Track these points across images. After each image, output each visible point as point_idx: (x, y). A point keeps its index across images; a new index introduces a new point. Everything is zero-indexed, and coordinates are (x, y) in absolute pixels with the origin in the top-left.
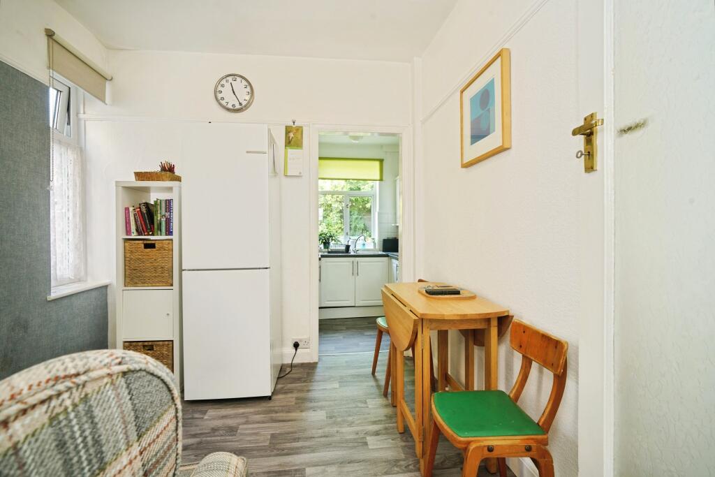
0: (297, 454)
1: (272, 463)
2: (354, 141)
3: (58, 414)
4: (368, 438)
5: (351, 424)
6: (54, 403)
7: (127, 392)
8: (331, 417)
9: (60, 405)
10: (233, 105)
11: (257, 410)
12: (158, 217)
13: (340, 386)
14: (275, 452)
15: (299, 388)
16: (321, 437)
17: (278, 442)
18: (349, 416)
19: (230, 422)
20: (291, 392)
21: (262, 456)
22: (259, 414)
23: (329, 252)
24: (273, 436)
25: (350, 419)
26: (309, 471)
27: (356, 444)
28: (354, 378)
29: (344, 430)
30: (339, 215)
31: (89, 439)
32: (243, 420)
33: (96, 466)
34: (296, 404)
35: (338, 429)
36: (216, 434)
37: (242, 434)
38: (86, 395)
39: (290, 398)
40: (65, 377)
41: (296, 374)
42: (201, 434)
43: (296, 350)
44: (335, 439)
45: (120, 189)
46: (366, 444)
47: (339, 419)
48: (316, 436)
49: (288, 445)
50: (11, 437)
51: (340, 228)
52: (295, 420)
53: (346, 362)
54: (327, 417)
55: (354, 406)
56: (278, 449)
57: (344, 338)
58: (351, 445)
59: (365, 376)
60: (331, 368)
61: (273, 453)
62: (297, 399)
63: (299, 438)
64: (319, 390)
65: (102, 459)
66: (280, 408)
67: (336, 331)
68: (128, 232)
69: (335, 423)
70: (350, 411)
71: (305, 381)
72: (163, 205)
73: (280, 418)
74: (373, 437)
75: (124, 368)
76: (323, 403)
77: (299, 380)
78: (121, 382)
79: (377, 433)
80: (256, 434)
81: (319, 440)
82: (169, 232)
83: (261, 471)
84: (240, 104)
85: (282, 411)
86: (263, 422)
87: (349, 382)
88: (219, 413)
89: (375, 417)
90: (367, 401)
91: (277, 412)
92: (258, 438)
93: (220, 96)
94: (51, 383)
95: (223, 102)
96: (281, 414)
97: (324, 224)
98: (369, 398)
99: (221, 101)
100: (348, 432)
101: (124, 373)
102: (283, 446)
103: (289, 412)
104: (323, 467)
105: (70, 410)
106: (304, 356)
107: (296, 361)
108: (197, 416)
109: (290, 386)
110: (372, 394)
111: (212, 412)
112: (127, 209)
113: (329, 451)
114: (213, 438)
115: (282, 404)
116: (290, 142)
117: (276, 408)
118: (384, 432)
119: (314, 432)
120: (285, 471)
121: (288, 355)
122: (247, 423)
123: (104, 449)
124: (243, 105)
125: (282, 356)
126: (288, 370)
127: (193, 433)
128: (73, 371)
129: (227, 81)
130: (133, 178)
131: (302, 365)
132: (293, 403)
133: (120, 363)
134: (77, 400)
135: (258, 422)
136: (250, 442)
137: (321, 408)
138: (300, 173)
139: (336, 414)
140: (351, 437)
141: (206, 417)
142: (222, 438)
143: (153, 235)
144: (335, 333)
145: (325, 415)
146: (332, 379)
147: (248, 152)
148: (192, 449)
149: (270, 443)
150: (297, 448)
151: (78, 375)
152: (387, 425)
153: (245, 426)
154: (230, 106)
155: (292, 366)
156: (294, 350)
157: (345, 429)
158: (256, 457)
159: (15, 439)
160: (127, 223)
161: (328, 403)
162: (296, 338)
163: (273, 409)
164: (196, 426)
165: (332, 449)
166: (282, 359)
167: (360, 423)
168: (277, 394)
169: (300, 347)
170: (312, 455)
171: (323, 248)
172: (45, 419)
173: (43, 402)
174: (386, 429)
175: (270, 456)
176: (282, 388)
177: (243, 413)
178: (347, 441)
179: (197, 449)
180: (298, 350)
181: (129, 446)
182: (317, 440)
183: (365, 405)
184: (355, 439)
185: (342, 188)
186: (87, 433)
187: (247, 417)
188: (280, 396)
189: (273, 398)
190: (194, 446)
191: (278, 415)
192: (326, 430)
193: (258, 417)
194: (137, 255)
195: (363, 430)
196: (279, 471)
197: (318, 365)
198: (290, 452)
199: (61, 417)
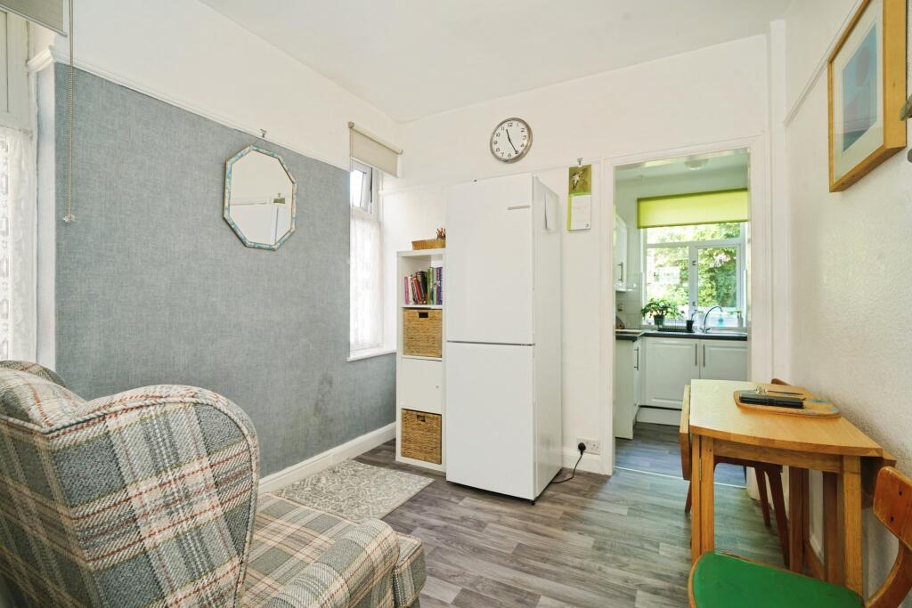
0: (538, 576)
1: (507, 575)
2: (693, 169)
3: (146, 418)
4: (639, 593)
5: (622, 566)
6: (144, 410)
7: (196, 418)
8: (599, 549)
9: (148, 413)
10: (509, 155)
11: (514, 511)
12: (431, 286)
13: (629, 514)
14: (515, 564)
15: (573, 501)
16: (576, 568)
17: (521, 554)
18: (625, 555)
19: (481, 516)
20: (562, 504)
21: (500, 564)
22: (515, 517)
23: (660, 330)
24: (520, 545)
25: (625, 559)
26: (543, 600)
27: (618, 594)
28: (655, 509)
29: (609, 570)
30: (708, 275)
31: (167, 441)
32: (495, 519)
33: (173, 462)
34: (561, 518)
35: (603, 566)
36: (464, 523)
37: (488, 533)
38: (166, 412)
39: (557, 511)
40: (153, 397)
41: (576, 483)
42: (450, 519)
43: (582, 453)
44: (593, 576)
45: (400, 258)
46: (633, 599)
47: (608, 555)
48: (570, 563)
49: (532, 562)
50: (118, 423)
51: (710, 295)
52: (552, 537)
53: (652, 485)
54: (594, 547)
55: (638, 545)
56: (519, 563)
57: (670, 453)
58: (611, 591)
59: (675, 511)
60: (627, 487)
61: (511, 564)
62: (565, 513)
63: (548, 560)
64: (597, 511)
65: (178, 459)
66: (541, 518)
67: (663, 442)
68: (407, 301)
69: (602, 559)
70: (629, 550)
71: (584, 496)
72: (435, 272)
73: (535, 529)
74: (649, 595)
75: (194, 400)
76: (595, 528)
77: (577, 491)
78: (193, 409)
79: (655, 591)
80: (502, 537)
81: (571, 569)
82: (440, 302)
83: (493, 578)
84: (516, 152)
85: (541, 522)
86: (515, 528)
87: (645, 512)
88: (475, 503)
89: (663, 570)
90: (661, 544)
91: (534, 521)
92: (502, 542)
93: (495, 147)
94: (144, 398)
95: (499, 154)
96: (539, 525)
97: (682, 289)
98: (663, 541)
99: (497, 153)
100: (614, 574)
101: (196, 404)
102: (525, 561)
103: (549, 525)
104: (562, 603)
105: (154, 418)
106: (591, 463)
107: (581, 468)
108: (453, 499)
109: (562, 496)
110: (673, 538)
111: (469, 500)
112: (406, 278)
113: (578, 588)
114: (459, 527)
115: (544, 514)
116: (574, 187)
117: (536, 517)
118: (668, 593)
119: (570, 560)
120: (516, 589)
121: (571, 458)
122: (499, 522)
123: (179, 452)
124: (520, 152)
125: (562, 457)
126: (569, 476)
127: (444, 515)
128: (158, 394)
129: (503, 129)
130: (410, 247)
131: (589, 475)
132: (559, 517)
133: (193, 397)
134: (159, 413)
135: (510, 526)
136: (493, 543)
137: (591, 533)
138: (588, 225)
139: (607, 547)
140: (615, 582)
141: (460, 504)
142: (468, 530)
143: (426, 304)
144: (657, 445)
145: (592, 543)
146: (621, 502)
147: (510, 209)
148: (437, 531)
149: (513, 553)
150: (542, 570)
151: (161, 397)
152: (677, 587)
153: (495, 526)
154: (506, 157)
155: (574, 472)
156: (579, 453)
157: (611, 570)
158: (493, 562)
159: (120, 425)
160: (407, 292)
161: (602, 530)
162: (583, 439)
163: (532, 516)
164: (449, 510)
165: (583, 587)
166: (563, 461)
167: (635, 570)
168: (544, 501)
169: (586, 450)
170: (555, 584)
171: (653, 324)
172: (138, 419)
173: (137, 408)
174: (673, 590)
175: (508, 567)
176: (553, 495)
177: (498, 511)
178: (608, 586)
179: (441, 532)
180: (584, 454)
181: (200, 457)
182: (567, 568)
183: (657, 550)
184: (618, 587)
185: (713, 236)
186: (165, 436)
187: (500, 516)
188: (546, 505)
189: (537, 504)
190: (438, 529)
191: (535, 524)
192: (586, 562)
193: (512, 520)
194: (413, 324)
195: (637, 580)
196: (510, 587)
197: (611, 480)
198: (531, 571)
199: (148, 421)
